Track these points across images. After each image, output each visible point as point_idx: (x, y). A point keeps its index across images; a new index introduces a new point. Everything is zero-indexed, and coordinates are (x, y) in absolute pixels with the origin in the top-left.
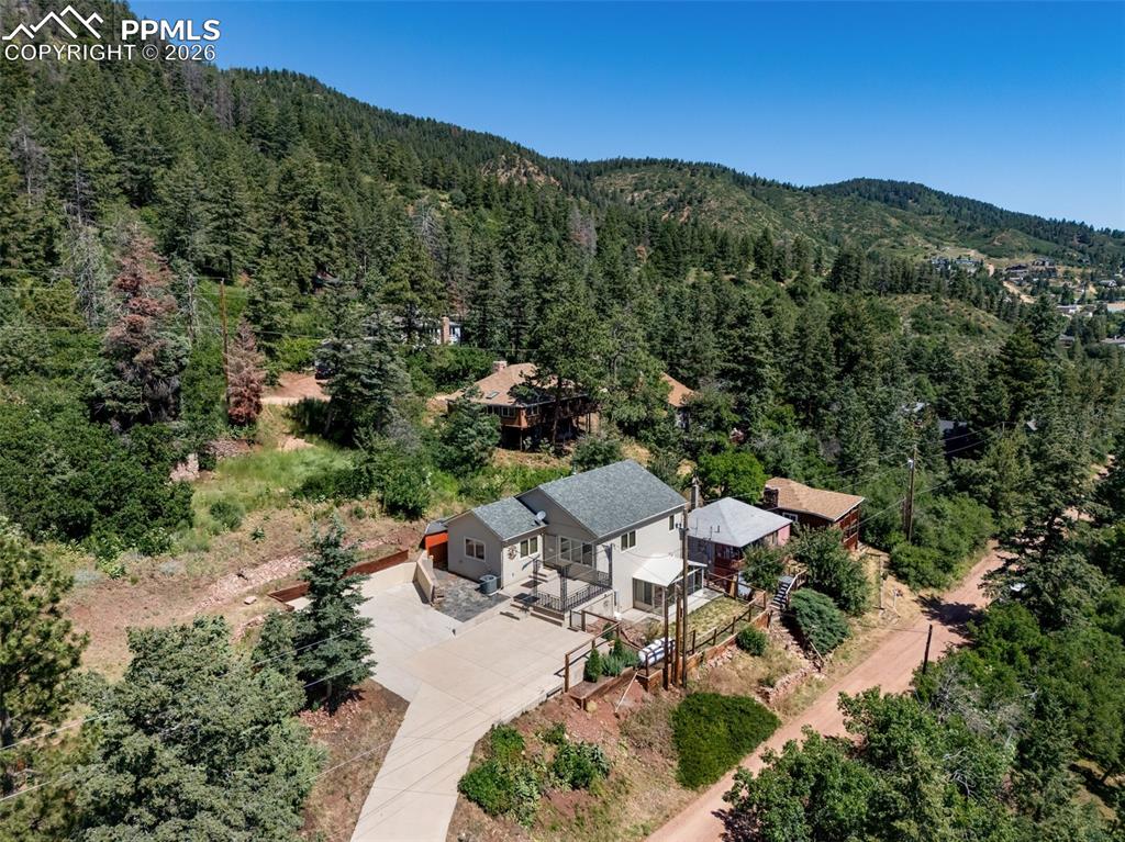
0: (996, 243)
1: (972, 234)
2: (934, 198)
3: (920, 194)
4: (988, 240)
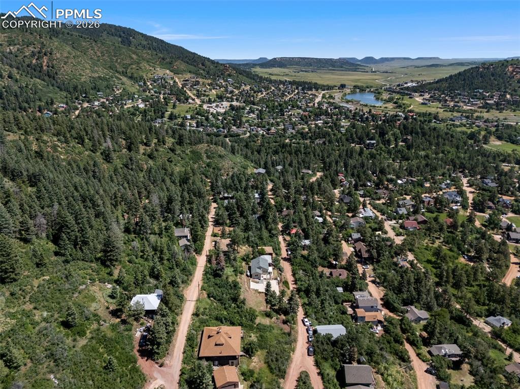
0: (175, 67)
3: (134, 34)
4: (172, 65)
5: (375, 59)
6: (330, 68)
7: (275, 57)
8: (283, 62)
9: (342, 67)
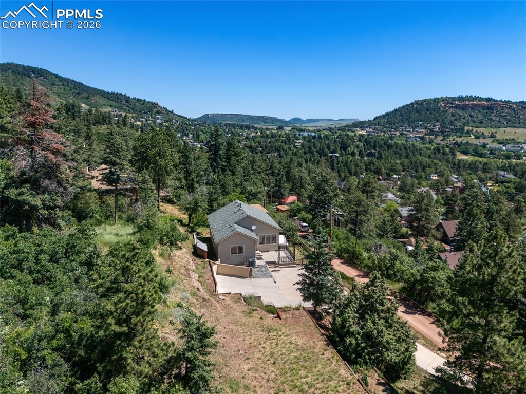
0: (92, 101)
1: (80, 97)
2: (54, 77)
3: (46, 74)
4: (89, 100)
5: (303, 120)
6: (262, 124)
7: (207, 113)
8: (216, 118)
9: (273, 124)
